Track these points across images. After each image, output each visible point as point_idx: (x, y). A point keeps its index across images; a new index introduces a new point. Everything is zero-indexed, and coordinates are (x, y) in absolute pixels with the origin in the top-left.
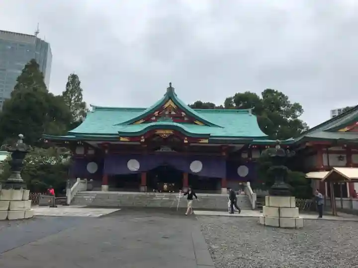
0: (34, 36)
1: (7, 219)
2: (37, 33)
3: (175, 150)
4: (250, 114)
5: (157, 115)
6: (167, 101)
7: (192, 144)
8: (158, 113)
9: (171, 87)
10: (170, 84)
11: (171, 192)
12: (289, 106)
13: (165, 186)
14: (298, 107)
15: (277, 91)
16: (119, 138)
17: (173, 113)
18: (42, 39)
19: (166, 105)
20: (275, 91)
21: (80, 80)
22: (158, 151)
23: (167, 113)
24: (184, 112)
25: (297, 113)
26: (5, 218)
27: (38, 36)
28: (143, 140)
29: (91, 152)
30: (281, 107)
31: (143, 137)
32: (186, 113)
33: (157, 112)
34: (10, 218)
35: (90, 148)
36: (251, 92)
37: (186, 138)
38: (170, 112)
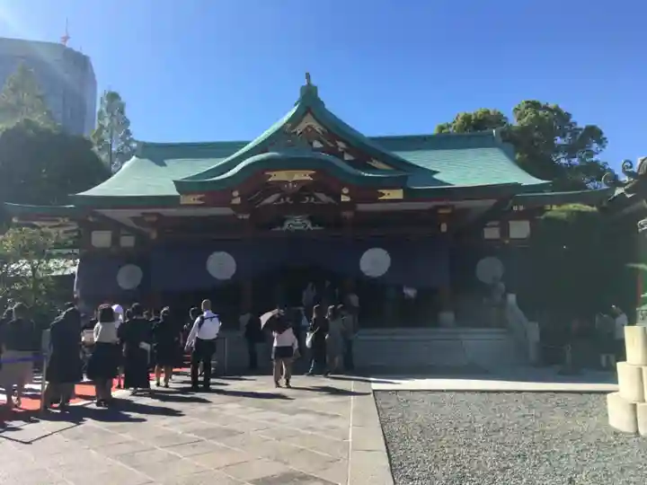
2: (66, 38)
3: (320, 226)
7: (362, 207)
9: (309, 84)
10: (308, 76)
12: (575, 132)
14: (594, 134)
16: (179, 198)
17: (318, 145)
22: (279, 229)
24: (344, 141)
25: (595, 146)
27: (68, 45)
28: (237, 201)
29: (128, 241)
30: (558, 138)
31: (236, 193)
32: (347, 145)
35: (123, 232)
37: (345, 191)
38: (310, 145)
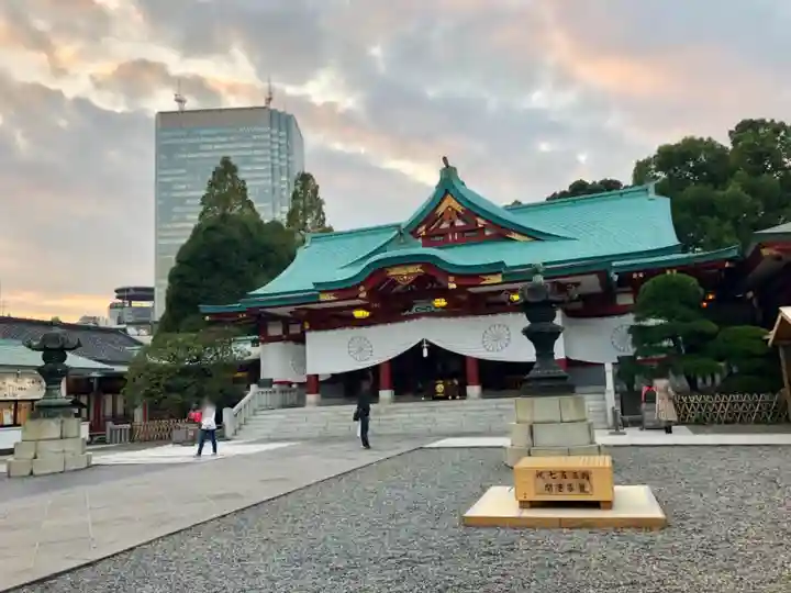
0: (264, 108)
1: (31, 473)
4: (652, 195)
5: (424, 233)
6: (443, 199)
8: (426, 230)
9: (448, 166)
10: (445, 159)
11: (454, 398)
13: (440, 388)
15: (773, 121)
16: (318, 296)
17: (459, 223)
18: (281, 110)
19: (441, 210)
20: (768, 120)
21: (318, 182)
22: (407, 313)
23: (445, 225)
24: (482, 217)
26: (28, 472)
27: (272, 106)
28: (363, 295)
29: (294, 329)
31: (362, 288)
32: (487, 221)
33: (424, 228)
34: (35, 472)
35: (290, 321)
36: (697, 137)
37: (451, 278)
38: (452, 224)
